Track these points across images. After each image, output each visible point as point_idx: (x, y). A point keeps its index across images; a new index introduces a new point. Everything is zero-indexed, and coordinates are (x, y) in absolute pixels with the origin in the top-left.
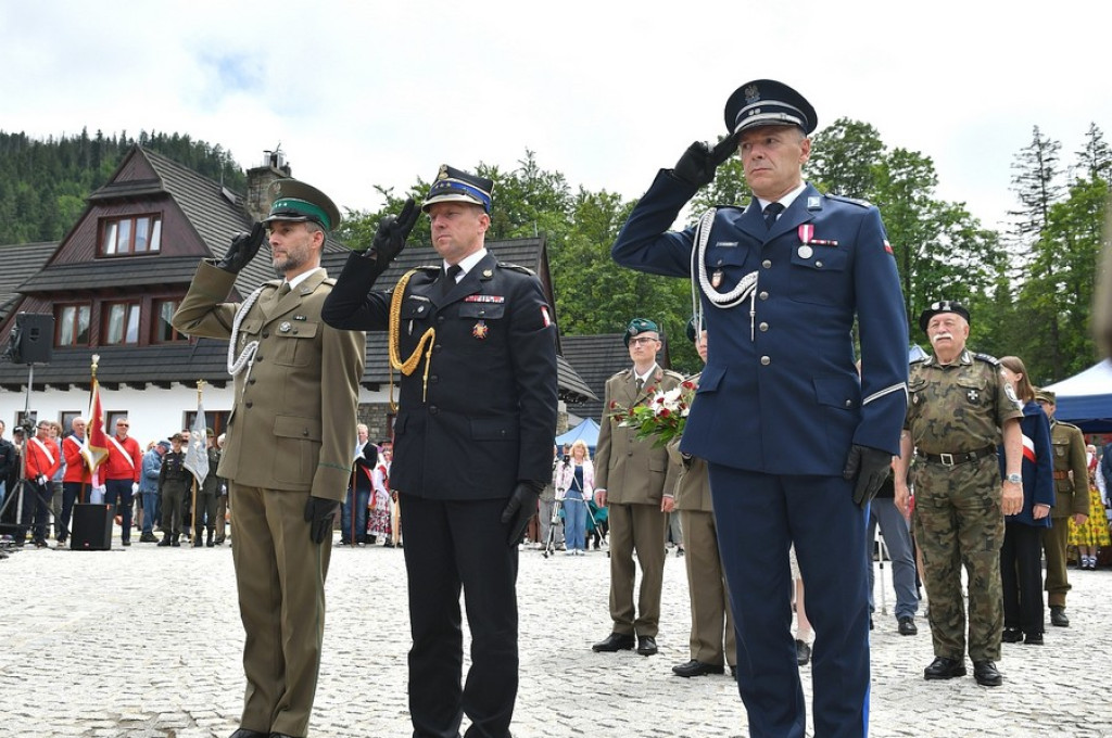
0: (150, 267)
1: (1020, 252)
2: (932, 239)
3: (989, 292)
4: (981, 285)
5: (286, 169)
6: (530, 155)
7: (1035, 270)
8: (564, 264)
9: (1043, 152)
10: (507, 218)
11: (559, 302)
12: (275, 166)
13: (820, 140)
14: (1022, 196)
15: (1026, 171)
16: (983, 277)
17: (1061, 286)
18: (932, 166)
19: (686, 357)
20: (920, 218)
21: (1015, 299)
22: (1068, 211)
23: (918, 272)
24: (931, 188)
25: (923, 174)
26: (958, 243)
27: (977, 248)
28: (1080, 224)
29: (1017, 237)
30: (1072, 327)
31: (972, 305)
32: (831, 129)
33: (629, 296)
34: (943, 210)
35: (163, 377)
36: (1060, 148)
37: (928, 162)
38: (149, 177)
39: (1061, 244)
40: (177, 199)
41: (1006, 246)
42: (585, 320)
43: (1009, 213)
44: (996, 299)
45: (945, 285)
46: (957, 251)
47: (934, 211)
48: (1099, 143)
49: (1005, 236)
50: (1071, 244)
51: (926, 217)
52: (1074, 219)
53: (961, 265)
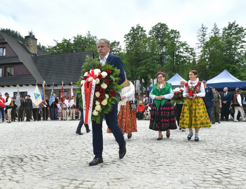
0: (3, 59)
1: (198, 52)
2: (179, 50)
3: (191, 61)
4: (190, 60)
5: (34, 36)
6: (89, 32)
7: (201, 56)
9: (204, 30)
10: (84, 47)
12: (31, 35)
13: (154, 28)
14: (199, 40)
15: (200, 34)
16: (190, 58)
17: (207, 60)
18: (179, 33)
20: (176, 45)
21: (197, 63)
22: (209, 43)
23: (176, 57)
24: (179, 38)
25: (177, 35)
26: (185, 51)
27: (189, 52)
29: (197, 49)
30: (209, 69)
31: (187, 65)
32: (157, 25)
34: (182, 43)
35: (8, 84)
36: (207, 29)
37: (178, 32)
38: (2, 38)
39: (207, 51)
40: (9, 43)
41: (195, 51)
43: (196, 44)
44: (193, 63)
45: (182, 60)
46: (185, 52)
47: (180, 43)
48: (216, 27)
49: (195, 49)
50: (209, 50)
51: (178, 45)
52: (210, 45)
53: (185, 56)
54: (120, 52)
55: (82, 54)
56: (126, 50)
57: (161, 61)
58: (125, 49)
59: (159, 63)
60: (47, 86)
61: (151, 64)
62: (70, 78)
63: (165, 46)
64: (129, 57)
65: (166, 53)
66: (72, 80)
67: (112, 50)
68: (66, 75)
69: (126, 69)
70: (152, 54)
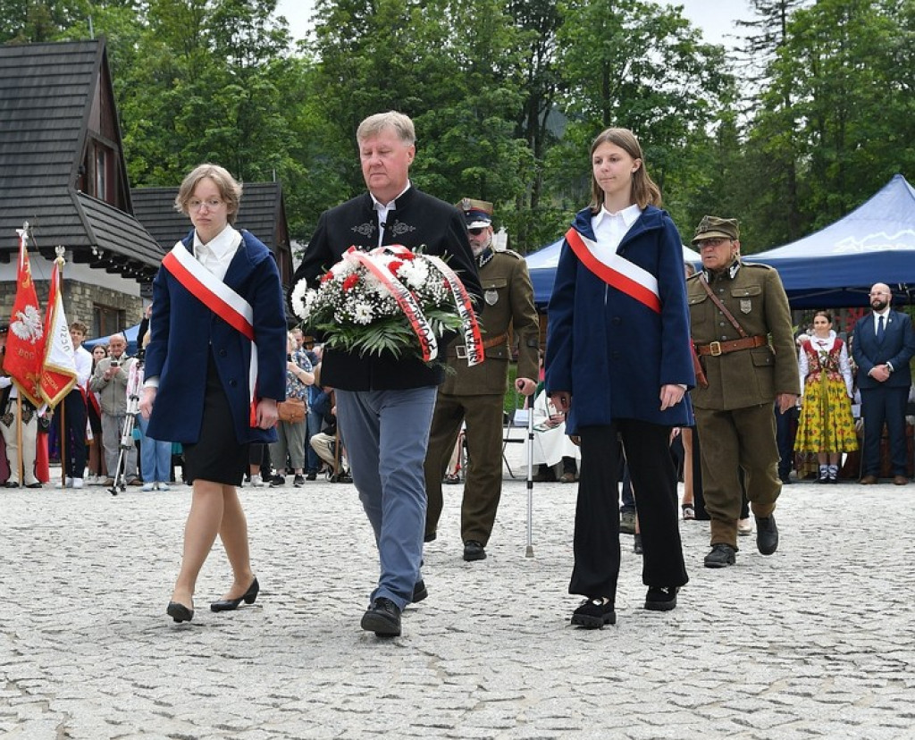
1: (751, 76)
2: (640, 55)
3: (711, 129)
4: (703, 119)
7: (769, 100)
8: (134, 84)
10: (48, 15)
11: (128, 139)
16: (704, 109)
17: (802, 122)
19: (308, 218)
20: (624, 26)
23: (622, 102)
26: (672, 62)
27: (697, 70)
28: (826, 40)
29: (747, 56)
30: (813, 176)
31: (689, 148)
33: (227, 131)
34: (655, 16)
39: (802, 66)
41: (732, 68)
42: (166, 166)
43: (738, 23)
44: (720, 140)
45: (655, 120)
46: (672, 73)
47: (643, 17)
49: (733, 54)
50: (814, 66)
51: (632, 26)
53: (676, 92)
54: (278, 55)
55: (32, 61)
56: (314, 46)
57: (533, 120)
58: (313, 37)
59: (518, 133)
61: (471, 139)
63: (554, 30)
64: (337, 93)
65: (564, 76)
67: (229, 39)
69: (319, 166)
70: (480, 75)
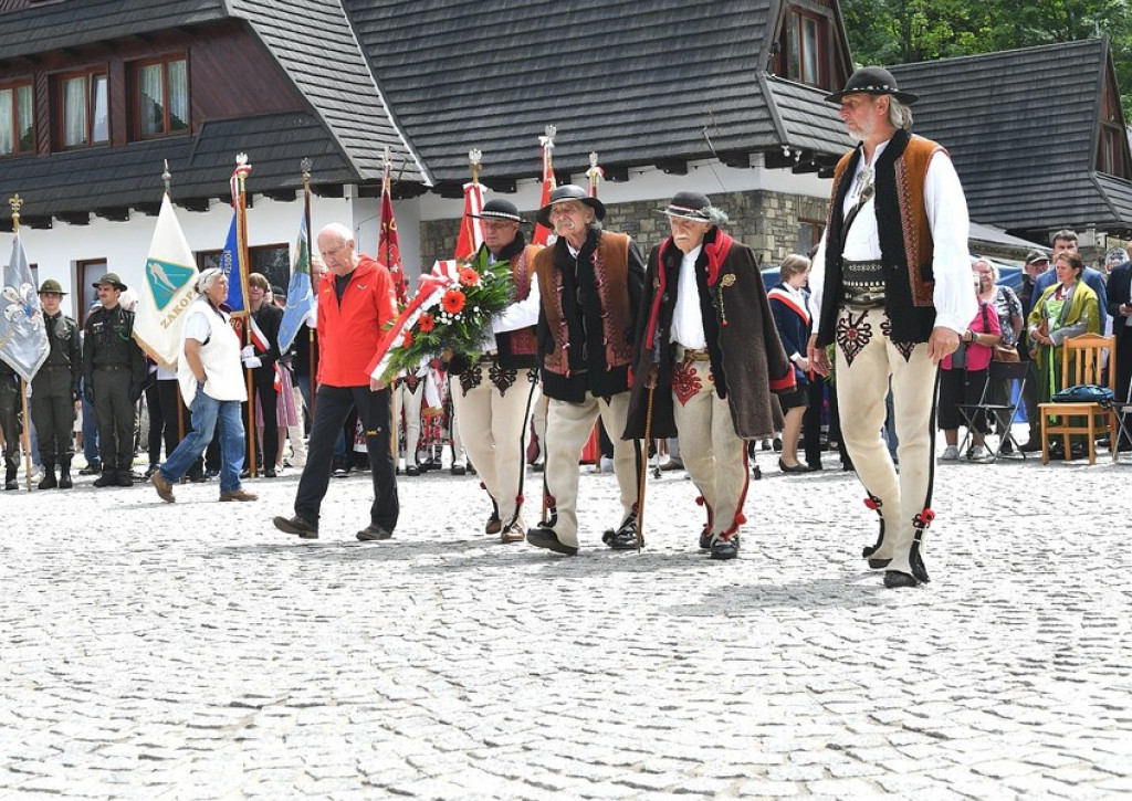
35: (149, 195)
60: (435, 190)
62: (610, 120)
66: (630, 131)
68: (586, 99)
